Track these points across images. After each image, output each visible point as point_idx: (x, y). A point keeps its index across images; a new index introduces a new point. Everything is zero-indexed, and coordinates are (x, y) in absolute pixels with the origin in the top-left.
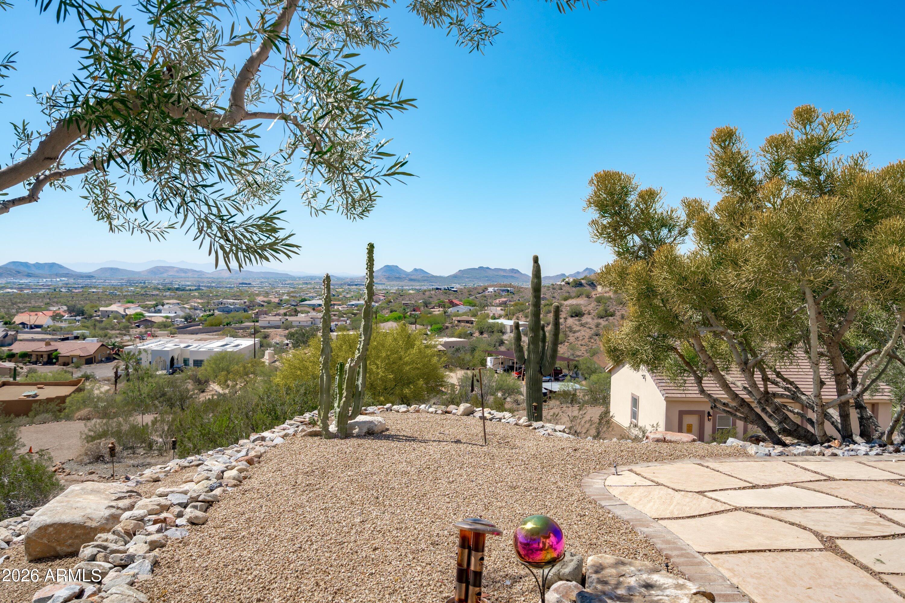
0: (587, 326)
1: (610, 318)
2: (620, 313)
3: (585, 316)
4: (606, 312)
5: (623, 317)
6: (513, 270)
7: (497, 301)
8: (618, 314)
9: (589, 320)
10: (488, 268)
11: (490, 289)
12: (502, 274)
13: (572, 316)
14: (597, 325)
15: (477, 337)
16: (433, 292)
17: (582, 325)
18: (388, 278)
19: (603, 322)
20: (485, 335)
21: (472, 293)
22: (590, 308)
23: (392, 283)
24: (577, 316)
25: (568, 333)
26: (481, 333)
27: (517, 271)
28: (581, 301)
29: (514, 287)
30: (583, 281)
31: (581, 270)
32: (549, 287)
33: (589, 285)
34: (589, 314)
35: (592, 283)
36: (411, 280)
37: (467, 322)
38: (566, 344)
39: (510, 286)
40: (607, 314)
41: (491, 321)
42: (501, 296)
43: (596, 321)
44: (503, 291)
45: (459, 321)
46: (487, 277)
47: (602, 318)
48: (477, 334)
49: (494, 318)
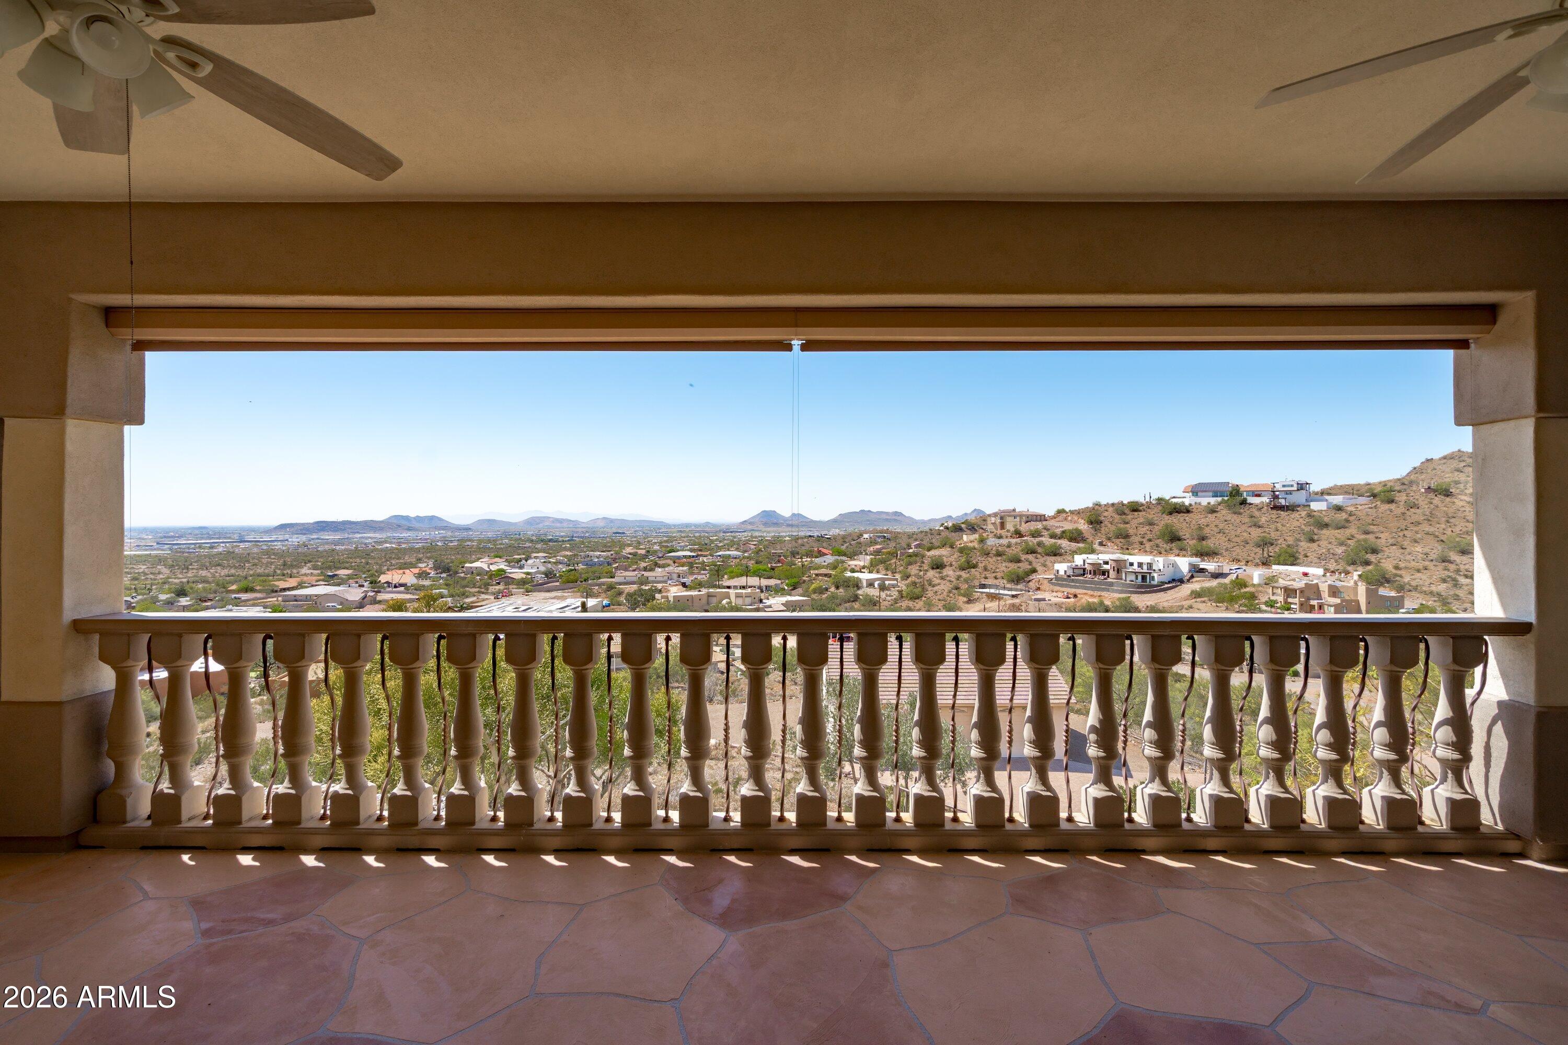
0: (948, 578)
1: (973, 570)
2: (983, 564)
3: (947, 568)
4: (968, 563)
5: (985, 569)
6: (896, 513)
7: (872, 549)
8: (980, 565)
9: (951, 573)
10: (869, 511)
11: (866, 536)
12: (885, 517)
13: (933, 568)
14: (959, 578)
15: (832, 593)
16: (806, 540)
17: (942, 578)
18: (765, 524)
19: (964, 574)
20: (841, 590)
21: (846, 540)
22: (952, 559)
23: (769, 529)
24: (938, 568)
25: (927, 586)
26: (837, 588)
27: (901, 514)
28: (944, 552)
29: (891, 532)
30: (963, 526)
31: (969, 511)
32: (926, 532)
33: (970, 529)
34: (951, 565)
35: (973, 528)
36: (788, 525)
37: (826, 575)
38: (923, 598)
39: (887, 531)
40: (969, 566)
41: (849, 574)
42: (876, 543)
43: (959, 573)
44: (879, 537)
45: (817, 575)
46: (868, 521)
47: (964, 570)
48: (833, 589)
49: (853, 571)
